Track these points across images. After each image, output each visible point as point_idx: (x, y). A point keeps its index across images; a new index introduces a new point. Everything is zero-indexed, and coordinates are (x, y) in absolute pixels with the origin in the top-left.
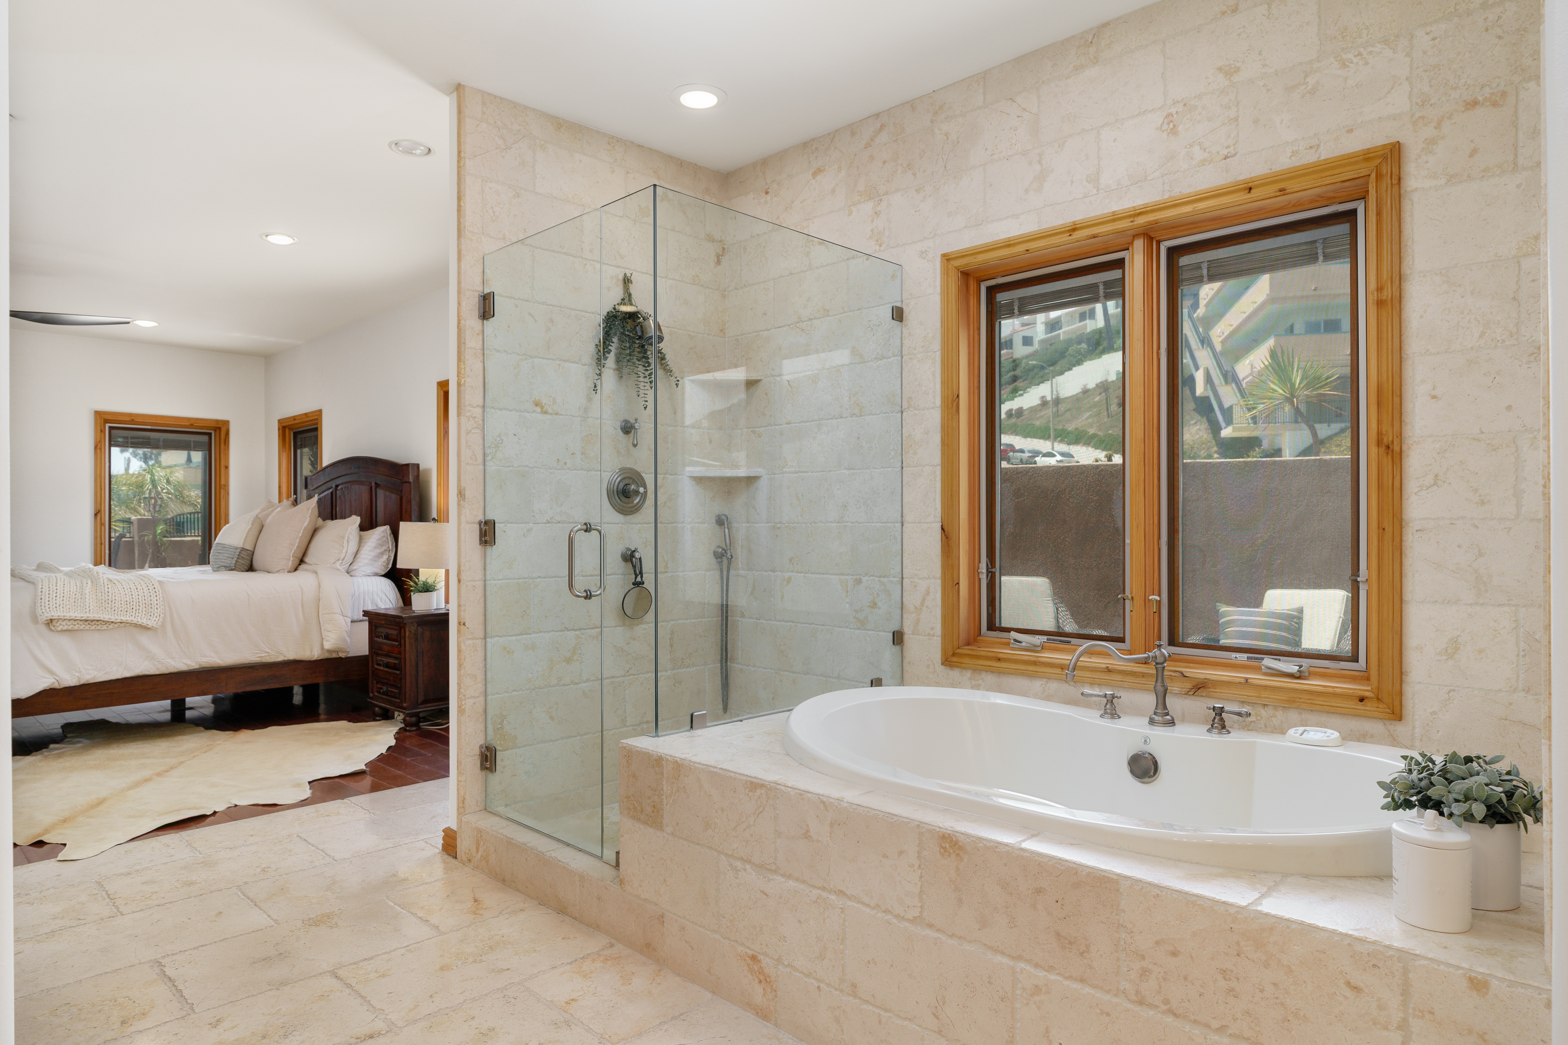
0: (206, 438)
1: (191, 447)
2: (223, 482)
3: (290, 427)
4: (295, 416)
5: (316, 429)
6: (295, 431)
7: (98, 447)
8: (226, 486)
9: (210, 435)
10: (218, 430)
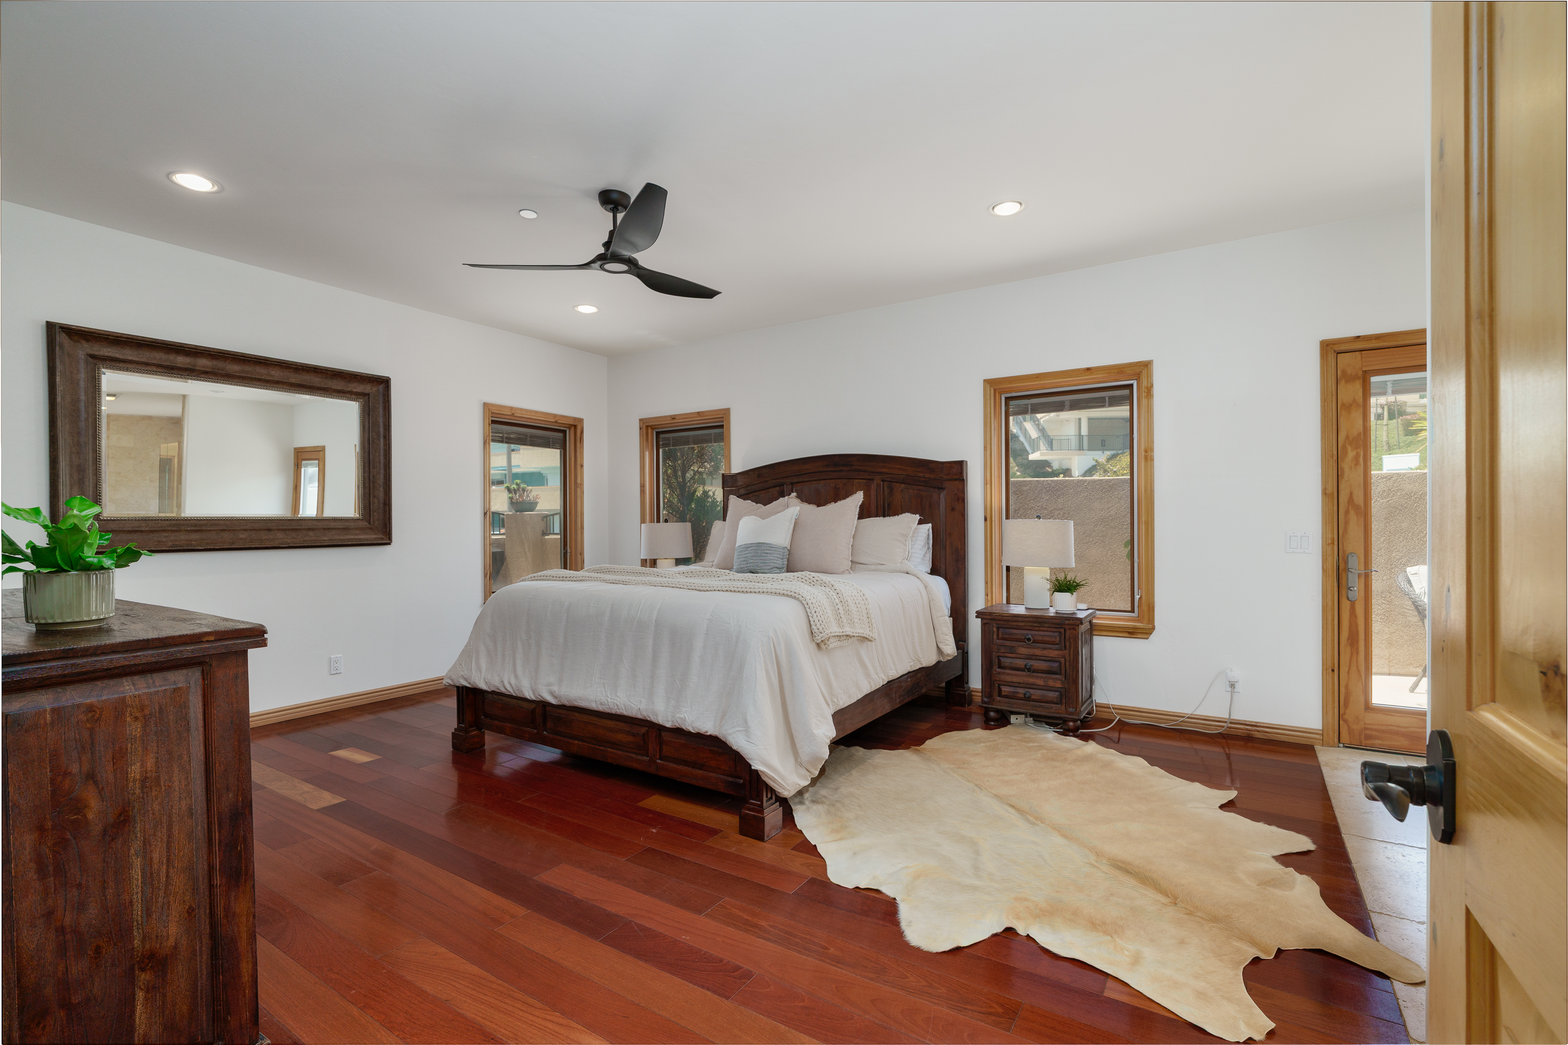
0: (561, 435)
1: (550, 445)
2: (579, 481)
3: (653, 427)
4: (675, 415)
5: (722, 427)
6: (658, 430)
7: (485, 443)
8: (582, 484)
9: (564, 432)
10: (573, 428)
